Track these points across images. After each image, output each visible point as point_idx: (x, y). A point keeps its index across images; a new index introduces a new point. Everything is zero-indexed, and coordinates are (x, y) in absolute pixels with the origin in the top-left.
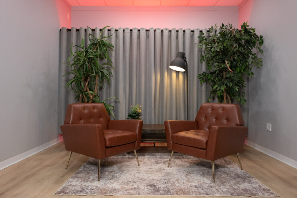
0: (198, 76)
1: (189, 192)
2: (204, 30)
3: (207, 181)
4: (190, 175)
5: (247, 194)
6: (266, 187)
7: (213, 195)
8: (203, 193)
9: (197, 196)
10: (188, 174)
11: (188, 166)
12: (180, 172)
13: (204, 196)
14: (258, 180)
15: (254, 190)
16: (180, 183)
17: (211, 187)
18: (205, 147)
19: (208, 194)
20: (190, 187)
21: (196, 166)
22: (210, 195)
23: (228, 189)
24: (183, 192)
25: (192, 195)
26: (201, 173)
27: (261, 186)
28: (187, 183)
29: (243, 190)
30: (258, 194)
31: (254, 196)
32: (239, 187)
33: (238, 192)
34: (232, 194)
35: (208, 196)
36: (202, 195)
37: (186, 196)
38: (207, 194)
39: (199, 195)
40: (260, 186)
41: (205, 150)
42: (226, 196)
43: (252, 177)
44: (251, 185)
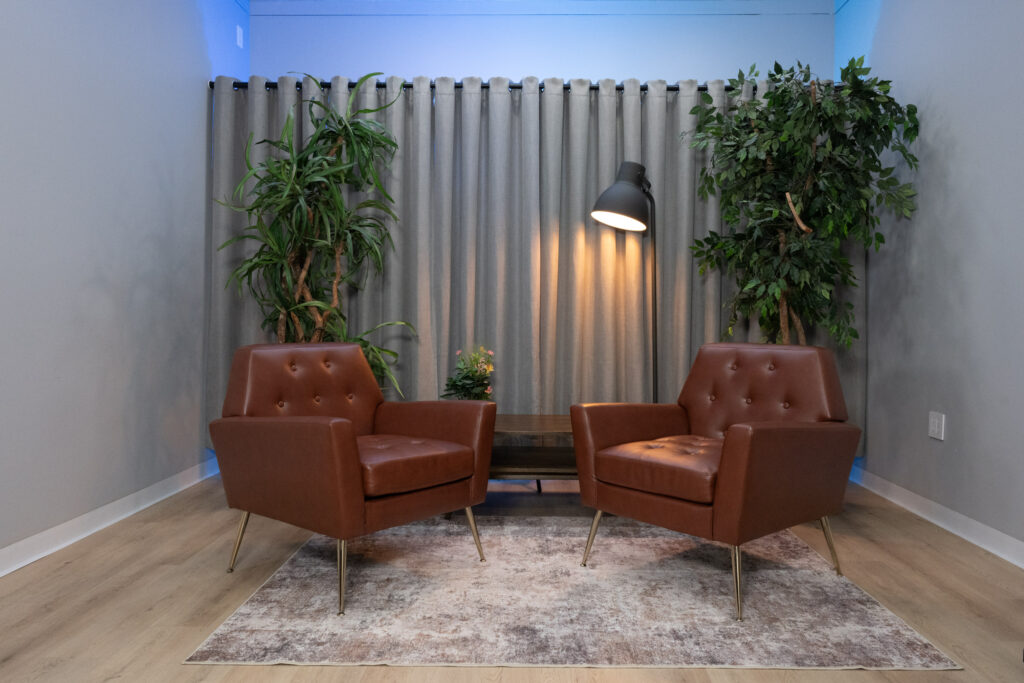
0: (692, 248)
1: (649, 654)
2: (713, 83)
3: (714, 615)
4: (659, 593)
5: (851, 662)
6: (917, 635)
7: (734, 663)
8: (700, 658)
9: (679, 666)
10: (651, 590)
11: (651, 564)
12: (625, 582)
13: (701, 666)
15: (878, 645)
16: (620, 623)
17: (728, 636)
18: (709, 499)
19: (718, 659)
20: (657, 637)
21: (680, 563)
22: (723, 663)
23: (785, 641)
24: (631, 655)
25: (662, 662)
26: (698, 587)
27: (903, 632)
28: (647, 621)
29: (837, 645)
30: (889, 660)
31: (874, 668)
32: (827, 637)
33: (819, 653)
34: (799, 662)
35: (714, 666)
36: (695, 666)
37: (640, 666)
38: (714, 662)
39: (685, 666)
40: (898, 632)
41: (710, 509)
42: (778, 666)
43: (874, 603)
44: (866, 631)
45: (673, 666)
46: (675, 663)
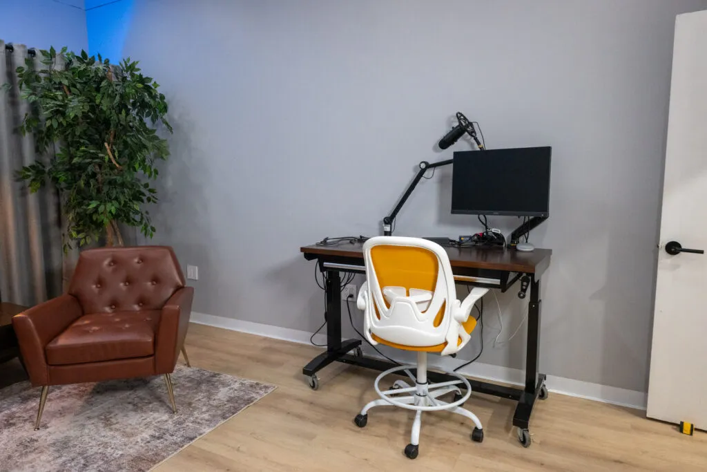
1: (157, 454)
3: (160, 416)
4: (113, 420)
5: (242, 406)
6: (249, 381)
7: (201, 434)
8: (183, 441)
9: (178, 451)
10: (107, 422)
11: (83, 406)
12: (84, 425)
13: (188, 444)
14: (231, 375)
15: (242, 393)
16: (116, 448)
17: (180, 423)
19: (192, 436)
20: (148, 444)
22: (196, 437)
23: (207, 411)
24: (148, 460)
25: (169, 455)
26: (131, 407)
27: (244, 382)
28: (131, 439)
29: (228, 401)
30: (253, 397)
31: (251, 404)
32: (219, 399)
33: (227, 409)
34: (224, 418)
35: (194, 441)
36: (186, 446)
37: (160, 463)
38: (192, 439)
39: (181, 449)
40: (242, 384)
41: (152, 358)
42: (219, 424)
43: (218, 374)
44: (230, 389)
45: (175, 453)
46: (175, 450)
